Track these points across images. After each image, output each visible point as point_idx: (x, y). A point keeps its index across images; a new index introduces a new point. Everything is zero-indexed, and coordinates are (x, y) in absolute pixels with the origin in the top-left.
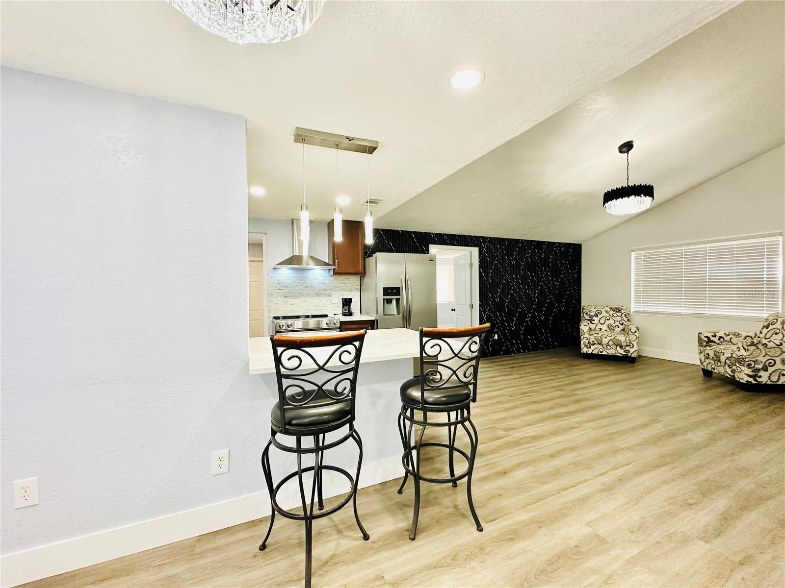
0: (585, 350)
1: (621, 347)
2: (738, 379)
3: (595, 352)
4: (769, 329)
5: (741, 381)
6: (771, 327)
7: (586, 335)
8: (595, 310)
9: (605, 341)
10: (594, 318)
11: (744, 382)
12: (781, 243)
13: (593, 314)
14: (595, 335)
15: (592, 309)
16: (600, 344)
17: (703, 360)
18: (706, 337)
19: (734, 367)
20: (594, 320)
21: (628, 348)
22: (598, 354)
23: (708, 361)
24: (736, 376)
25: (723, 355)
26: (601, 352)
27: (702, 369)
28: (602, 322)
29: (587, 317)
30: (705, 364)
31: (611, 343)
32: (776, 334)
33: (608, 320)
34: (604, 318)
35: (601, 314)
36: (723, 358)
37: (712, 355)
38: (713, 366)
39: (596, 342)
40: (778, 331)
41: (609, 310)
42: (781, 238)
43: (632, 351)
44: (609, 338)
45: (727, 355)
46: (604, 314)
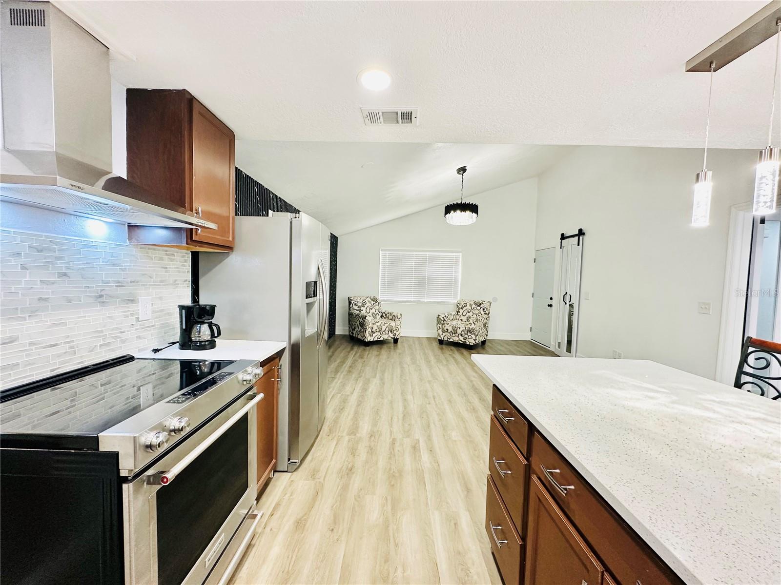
0: (369, 339)
1: (391, 331)
2: (468, 343)
3: (375, 339)
4: (464, 310)
5: (471, 344)
6: (465, 308)
7: (371, 325)
8: (361, 301)
9: (383, 329)
10: (362, 308)
11: (472, 344)
12: (461, 257)
13: (360, 304)
14: (377, 324)
15: (359, 300)
16: (379, 331)
17: (441, 334)
18: (443, 317)
19: (466, 336)
20: (362, 310)
21: (395, 332)
22: (377, 341)
23: (444, 334)
24: (467, 341)
25: (460, 328)
26: (379, 338)
27: (439, 340)
28: (368, 311)
29: (356, 308)
30: (442, 336)
31: (387, 329)
32: (469, 312)
33: (371, 309)
34: (368, 308)
35: (366, 304)
36: (459, 331)
37: (450, 329)
38: (449, 337)
39: (378, 330)
40: (469, 311)
41: (370, 300)
42: (461, 254)
43: (397, 333)
44: (386, 325)
45: (462, 329)
46: (368, 304)
